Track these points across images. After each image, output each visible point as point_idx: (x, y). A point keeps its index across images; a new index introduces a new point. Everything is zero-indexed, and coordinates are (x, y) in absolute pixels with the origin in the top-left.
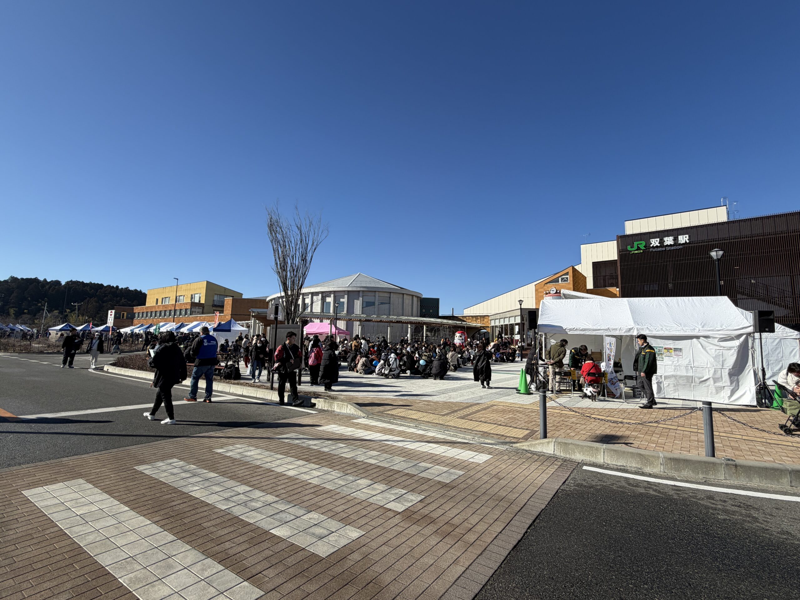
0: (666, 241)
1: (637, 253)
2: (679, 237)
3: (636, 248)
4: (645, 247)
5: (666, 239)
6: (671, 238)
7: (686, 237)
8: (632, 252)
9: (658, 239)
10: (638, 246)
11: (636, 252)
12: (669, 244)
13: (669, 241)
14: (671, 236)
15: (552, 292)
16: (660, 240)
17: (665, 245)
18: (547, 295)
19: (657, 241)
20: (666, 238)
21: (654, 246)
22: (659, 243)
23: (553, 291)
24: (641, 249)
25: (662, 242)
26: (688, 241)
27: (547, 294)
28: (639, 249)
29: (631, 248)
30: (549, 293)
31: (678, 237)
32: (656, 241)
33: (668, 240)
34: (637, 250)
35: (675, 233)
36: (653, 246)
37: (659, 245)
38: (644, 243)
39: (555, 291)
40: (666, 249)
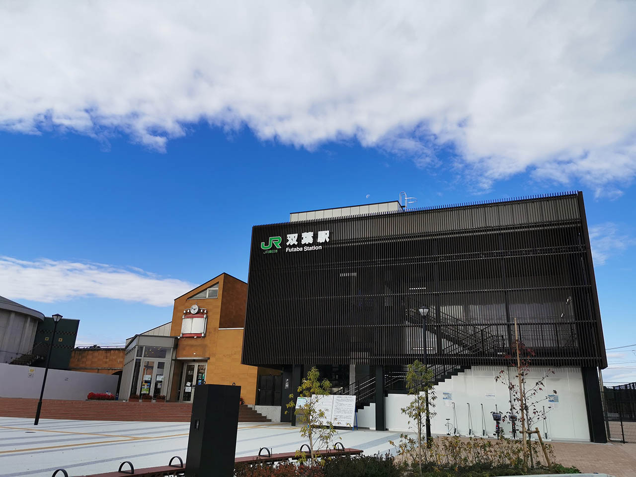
0: (304, 238)
1: (271, 253)
2: (319, 232)
3: (270, 246)
4: (280, 245)
7: (326, 234)
8: (266, 252)
10: (273, 244)
11: (270, 252)
12: (307, 243)
14: (311, 232)
15: (192, 312)
16: (298, 236)
17: (303, 243)
19: (295, 237)
20: (305, 233)
21: (291, 244)
23: (194, 309)
24: (276, 249)
25: (299, 239)
26: (328, 240)
27: (186, 314)
28: (274, 247)
29: (266, 245)
33: (307, 236)
34: (272, 249)
35: (315, 226)
37: (296, 243)
38: (279, 239)
39: (197, 310)
40: (303, 249)
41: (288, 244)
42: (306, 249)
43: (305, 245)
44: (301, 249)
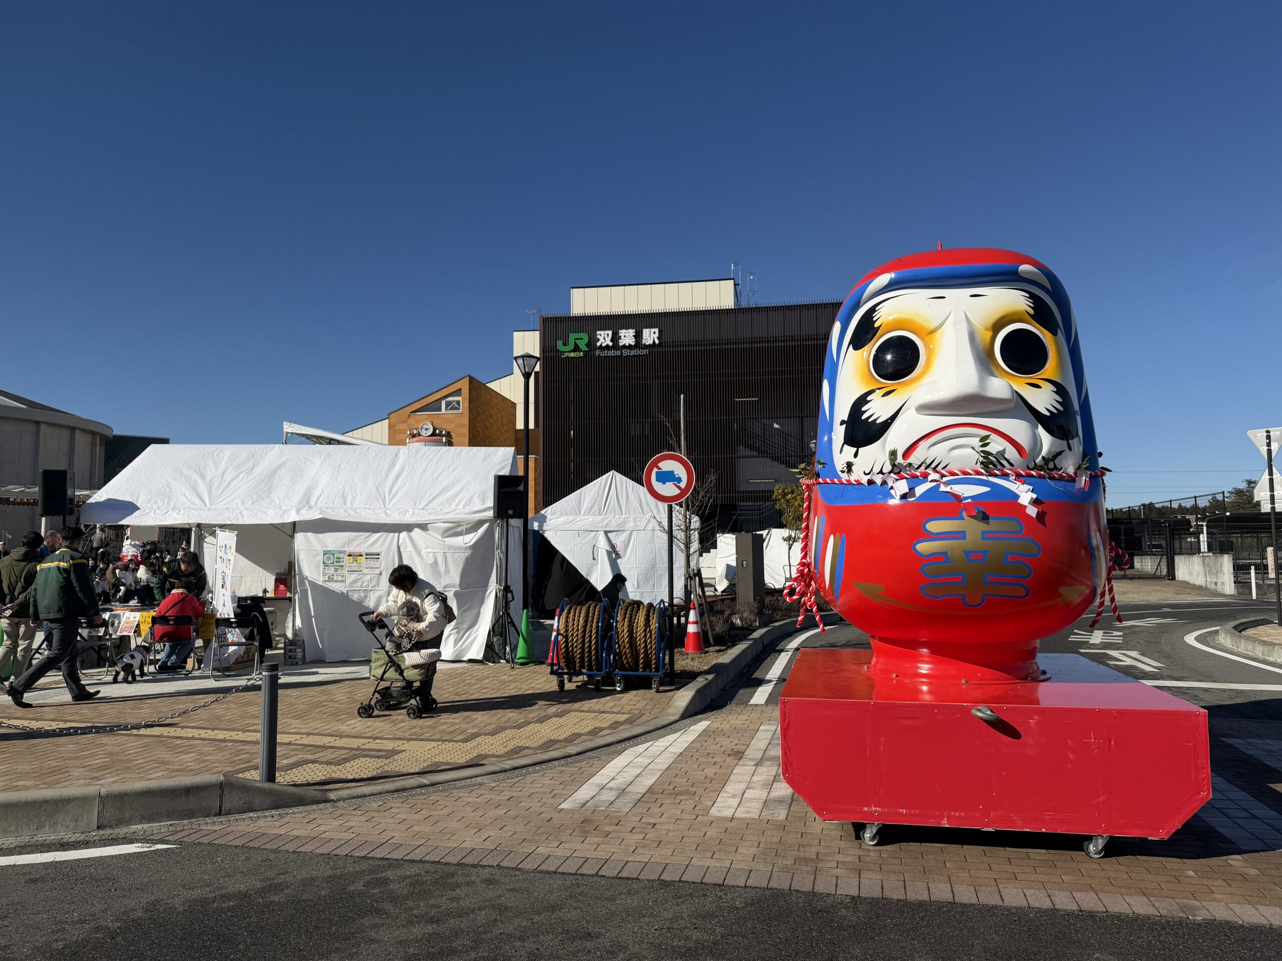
0: (623, 338)
1: (574, 358)
2: (644, 330)
3: (571, 346)
4: (587, 345)
5: (622, 333)
6: (631, 332)
7: (654, 333)
8: (566, 355)
9: (610, 332)
10: (575, 343)
11: (572, 355)
12: (627, 344)
13: (627, 337)
14: (632, 328)
15: (423, 433)
16: (613, 333)
17: (621, 344)
18: (415, 439)
19: (608, 335)
20: (624, 331)
21: (604, 345)
22: (611, 341)
23: (426, 429)
24: (581, 351)
25: (615, 338)
26: (657, 342)
27: (414, 436)
28: (576, 349)
29: (565, 345)
30: (420, 435)
31: (642, 332)
32: (606, 336)
33: (627, 335)
34: (573, 351)
35: (638, 321)
36: (601, 345)
37: (611, 344)
38: (585, 337)
39: (430, 432)
40: (622, 353)
41: (598, 344)
42: (626, 353)
43: (624, 346)
44: (618, 353)
